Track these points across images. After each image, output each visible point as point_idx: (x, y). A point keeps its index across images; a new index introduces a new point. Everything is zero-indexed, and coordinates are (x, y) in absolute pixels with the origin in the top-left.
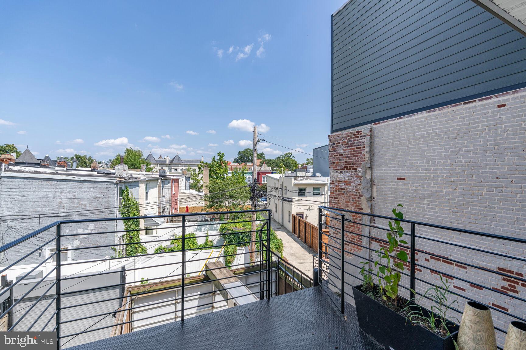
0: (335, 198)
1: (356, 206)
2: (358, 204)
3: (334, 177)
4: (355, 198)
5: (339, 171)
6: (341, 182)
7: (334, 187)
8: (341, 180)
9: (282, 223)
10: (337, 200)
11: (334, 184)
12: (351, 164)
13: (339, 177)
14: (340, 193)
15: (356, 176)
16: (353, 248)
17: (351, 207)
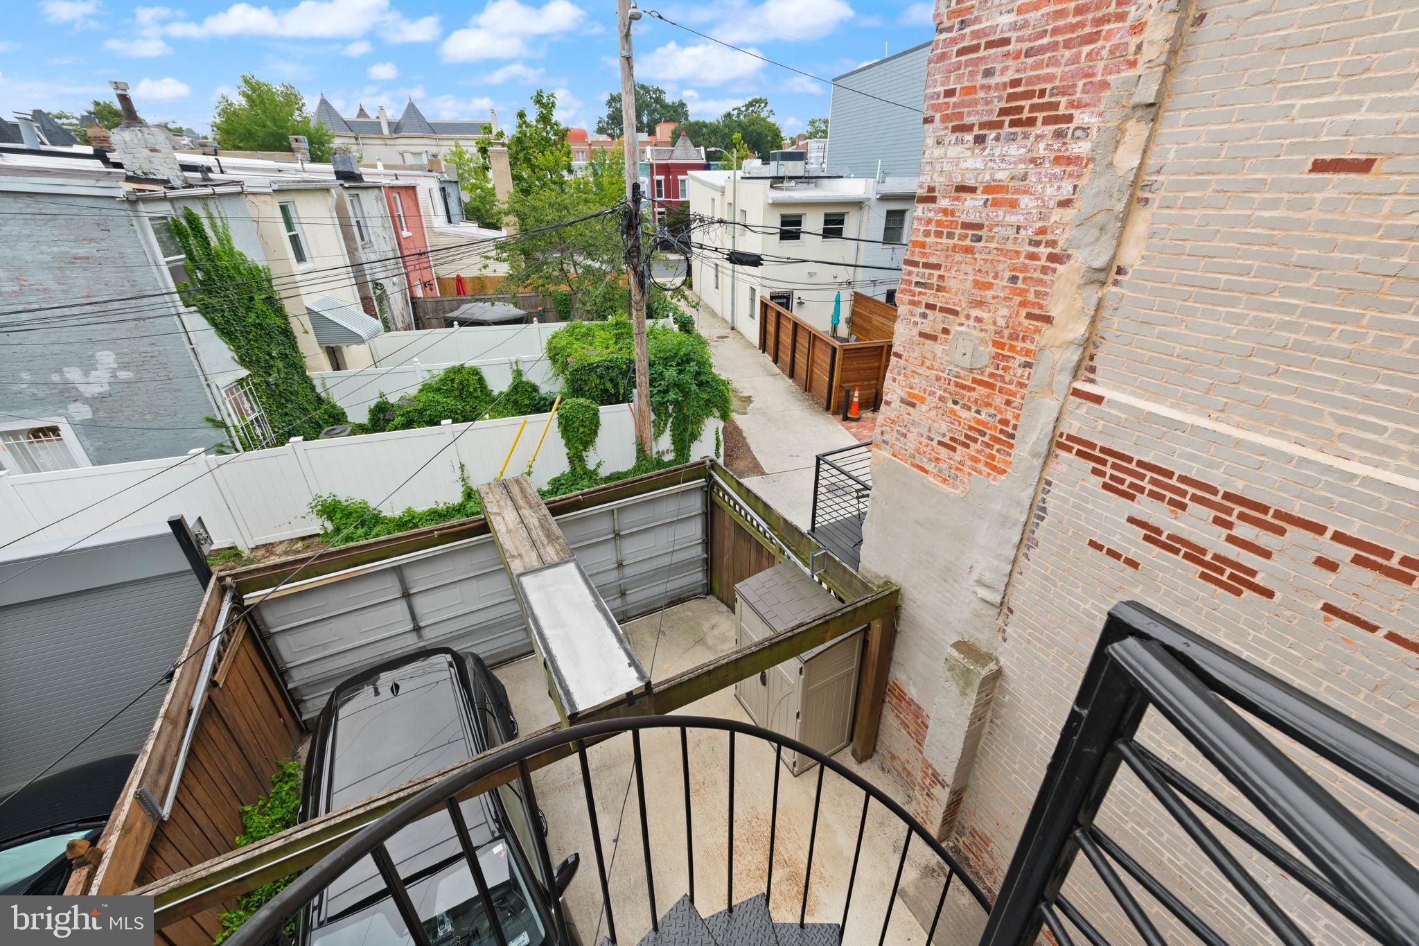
0: (926, 265)
1: (1023, 304)
2: (1031, 297)
3: (938, 168)
4: (1024, 268)
5: (969, 137)
6: (973, 190)
7: (931, 215)
8: (971, 182)
9: (733, 321)
10: (936, 273)
11: (933, 200)
12: (1042, 93)
13: (963, 165)
14: (955, 246)
15: (1057, 160)
16: (969, 463)
17: (997, 310)
